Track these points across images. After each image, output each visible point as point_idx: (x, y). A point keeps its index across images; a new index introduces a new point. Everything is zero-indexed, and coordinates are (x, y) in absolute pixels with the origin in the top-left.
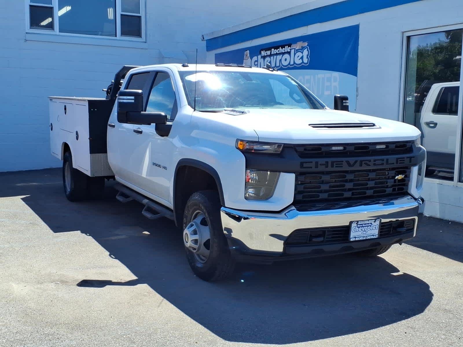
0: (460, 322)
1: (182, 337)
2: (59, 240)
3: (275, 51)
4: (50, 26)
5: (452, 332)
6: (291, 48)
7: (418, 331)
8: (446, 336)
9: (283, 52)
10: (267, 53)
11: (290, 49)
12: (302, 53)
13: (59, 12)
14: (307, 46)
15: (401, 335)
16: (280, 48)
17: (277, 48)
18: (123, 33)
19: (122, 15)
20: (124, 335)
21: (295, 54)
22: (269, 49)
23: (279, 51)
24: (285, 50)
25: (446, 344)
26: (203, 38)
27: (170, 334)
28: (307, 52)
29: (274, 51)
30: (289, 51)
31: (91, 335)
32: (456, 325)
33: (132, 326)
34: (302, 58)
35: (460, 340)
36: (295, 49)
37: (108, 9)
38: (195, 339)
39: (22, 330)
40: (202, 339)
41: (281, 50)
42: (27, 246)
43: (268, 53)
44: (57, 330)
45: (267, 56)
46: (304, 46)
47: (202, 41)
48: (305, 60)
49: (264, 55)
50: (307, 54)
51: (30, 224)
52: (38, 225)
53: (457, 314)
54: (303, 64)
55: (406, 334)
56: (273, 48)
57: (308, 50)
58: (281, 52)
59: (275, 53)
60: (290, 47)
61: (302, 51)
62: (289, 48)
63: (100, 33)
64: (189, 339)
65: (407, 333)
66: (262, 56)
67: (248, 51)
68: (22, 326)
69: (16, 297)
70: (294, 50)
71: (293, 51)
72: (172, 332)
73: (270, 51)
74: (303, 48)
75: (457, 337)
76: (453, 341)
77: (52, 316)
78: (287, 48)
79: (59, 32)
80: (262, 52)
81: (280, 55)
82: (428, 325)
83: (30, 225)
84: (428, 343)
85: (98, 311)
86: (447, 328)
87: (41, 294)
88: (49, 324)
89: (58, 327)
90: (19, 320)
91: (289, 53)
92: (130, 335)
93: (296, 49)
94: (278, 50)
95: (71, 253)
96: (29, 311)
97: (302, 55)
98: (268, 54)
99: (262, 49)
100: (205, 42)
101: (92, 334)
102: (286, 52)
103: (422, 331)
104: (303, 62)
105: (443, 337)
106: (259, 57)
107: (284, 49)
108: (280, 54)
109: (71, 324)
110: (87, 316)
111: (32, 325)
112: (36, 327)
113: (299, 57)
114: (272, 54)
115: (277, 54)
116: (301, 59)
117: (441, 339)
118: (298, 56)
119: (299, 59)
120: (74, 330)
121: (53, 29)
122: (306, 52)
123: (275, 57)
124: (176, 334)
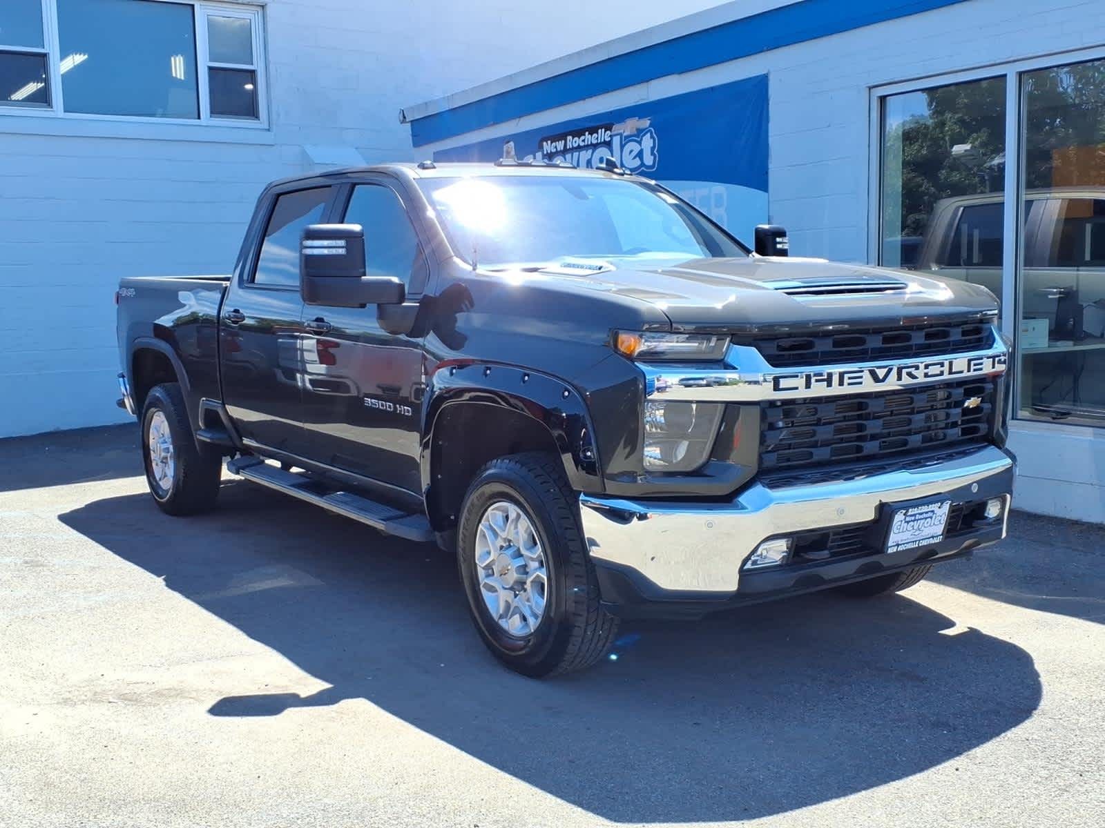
0: (1072, 736)
1: (439, 814)
2: (101, 598)
3: (575, 142)
4: (42, 98)
5: (1060, 761)
6: (613, 133)
7: (983, 763)
8: (1050, 769)
9: (594, 142)
10: (556, 147)
11: (610, 136)
12: (640, 143)
13: (61, 64)
14: (650, 127)
15: (947, 775)
16: (587, 133)
17: (578, 133)
18: (216, 111)
19: (210, 69)
20: (298, 819)
21: (622, 147)
22: (562, 137)
23: (584, 141)
24: (597, 138)
25: (1054, 790)
26: (404, 117)
27: (409, 810)
28: (652, 140)
29: (572, 142)
30: (608, 139)
31: (215, 823)
32: (1065, 744)
33: (314, 795)
34: (640, 155)
35: (1082, 778)
36: (621, 135)
37: (173, 59)
38: (470, 818)
39: (42, 822)
40: (487, 815)
41: (589, 138)
42: (25, 617)
43: (560, 145)
44: (129, 817)
45: (557, 153)
46: (642, 127)
47: (401, 123)
48: (649, 160)
49: (549, 152)
50: (652, 145)
51: (26, 565)
52: (46, 566)
53: (1060, 719)
54: (643, 168)
55: (957, 772)
56: (570, 135)
57: (652, 137)
58: (589, 143)
59: (575, 145)
60: (611, 131)
61: (639, 139)
62: (608, 132)
63: (160, 111)
64: (458, 818)
65: (960, 770)
66: (545, 152)
67: (512, 144)
68: (40, 812)
69: (17, 743)
70: (619, 137)
71: (616, 141)
72: (411, 803)
73: (563, 142)
74: (640, 133)
75: (1075, 771)
76: (1068, 782)
77: (112, 783)
78: (603, 133)
79: (65, 111)
80: (545, 143)
81: (587, 151)
82: (1002, 747)
83: (26, 567)
84: (1012, 790)
85: (224, 763)
86: (1049, 752)
87: (78, 731)
88: (108, 804)
89: (130, 809)
90: (31, 798)
91: (608, 144)
92: (312, 816)
93: (625, 134)
94: (582, 138)
95: (134, 629)
96: (53, 775)
97: (640, 149)
98: (559, 149)
99: (545, 138)
100: (409, 124)
101: (219, 820)
102: (601, 143)
103: (992, 764)
104: (643, 164)
105: (1044, 773)
106: (539, 155)
107: (595, 135)
108: (586, 147)
109: (163, 800)
110: (200, 779)
111: (65, 808)
112: (76, 814)
113: (632, 154)
114: (568, 147)
115: (579, 148)
116: (638, 158)
117: (1040, 780)
118: (631, 151)
119: (634, 158)
120: (173, 815)
121: (49, 105)
122: (647, 142)
123: (576, 154)
124: (423, 809)
